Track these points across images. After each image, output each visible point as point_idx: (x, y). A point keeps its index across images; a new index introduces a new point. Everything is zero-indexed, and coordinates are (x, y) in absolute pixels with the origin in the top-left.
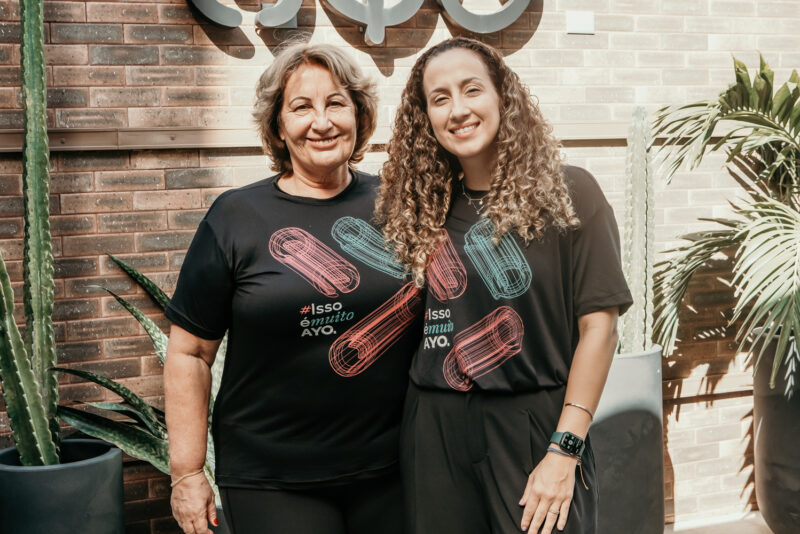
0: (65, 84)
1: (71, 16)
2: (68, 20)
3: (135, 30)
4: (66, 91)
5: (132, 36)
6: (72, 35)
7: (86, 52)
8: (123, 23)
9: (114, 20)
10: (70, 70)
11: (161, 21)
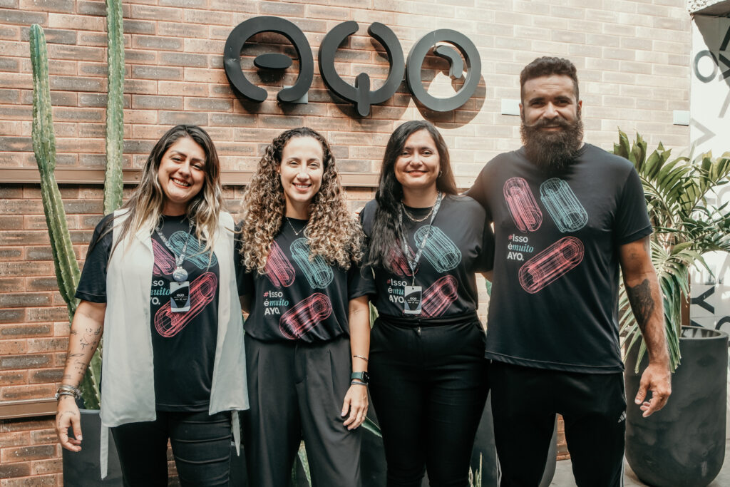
0: (141, 137)
1: (146, 90)
2: (144, 93)
3: (191, 101)
4: (141, 142)
5: (189, 105)
6: (147, 103)
7: (156, 116)
8: (184, 96)
9: (177, 94)
10: (144, 127)
11: (211, 95)
